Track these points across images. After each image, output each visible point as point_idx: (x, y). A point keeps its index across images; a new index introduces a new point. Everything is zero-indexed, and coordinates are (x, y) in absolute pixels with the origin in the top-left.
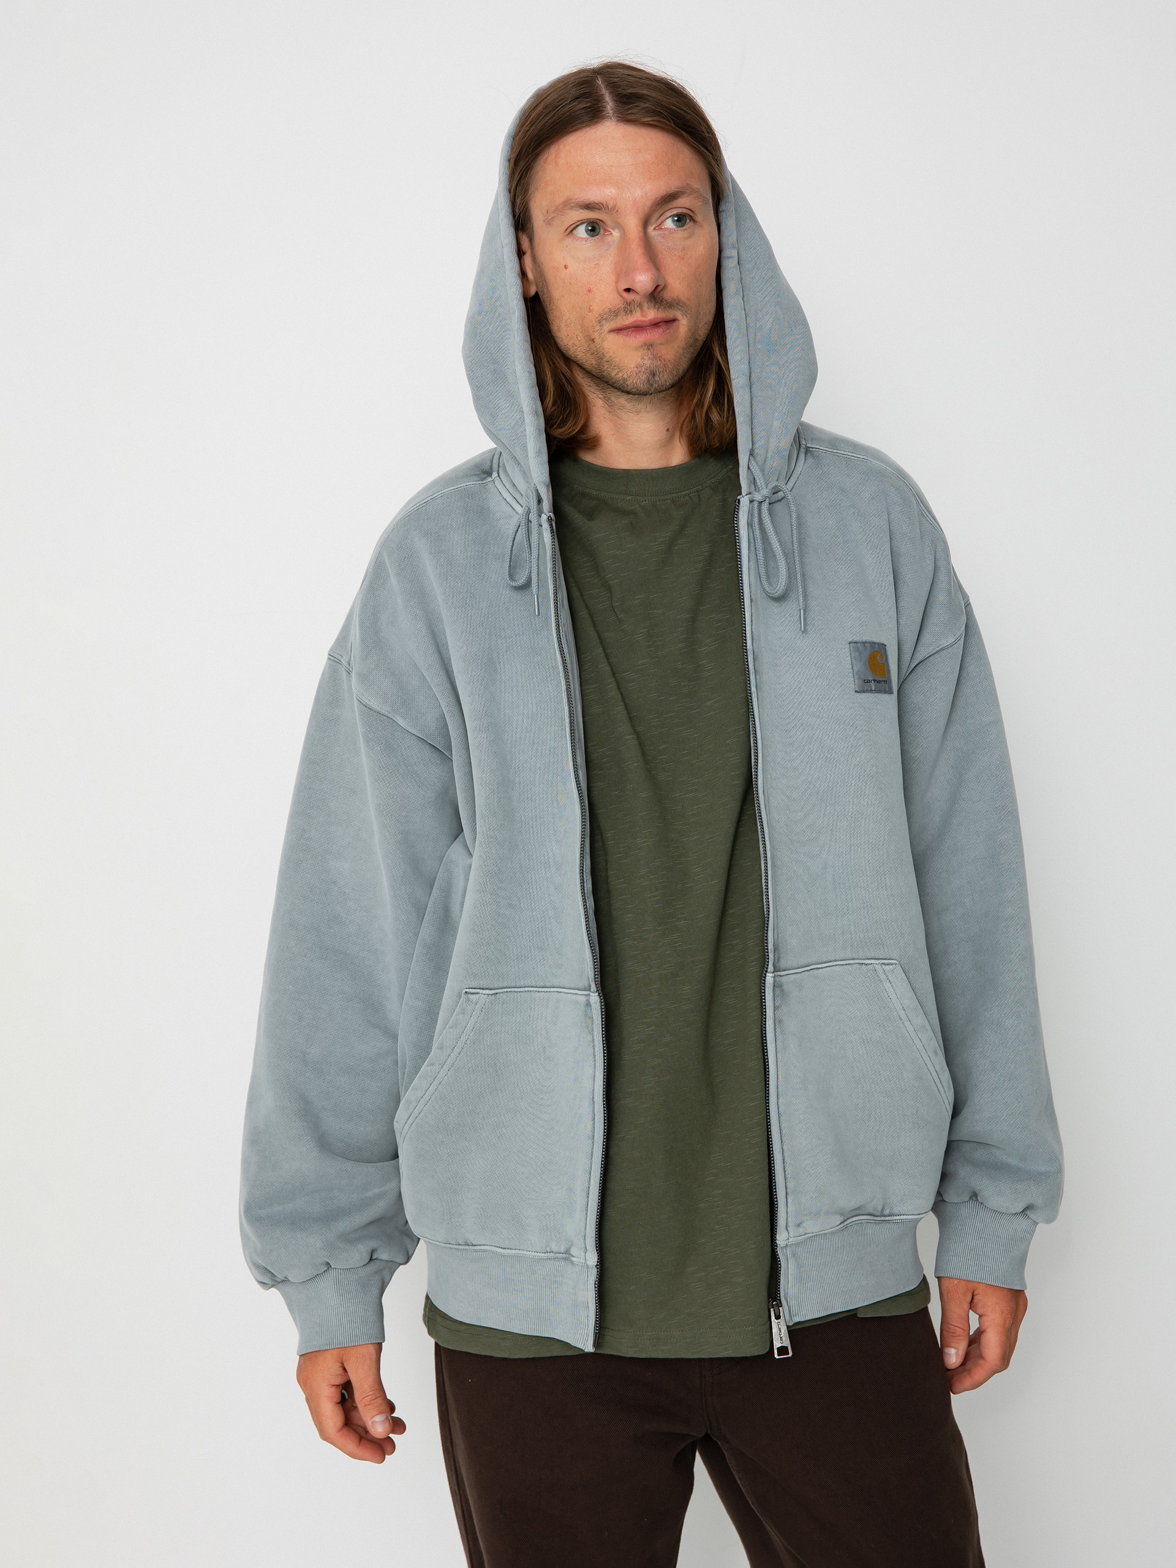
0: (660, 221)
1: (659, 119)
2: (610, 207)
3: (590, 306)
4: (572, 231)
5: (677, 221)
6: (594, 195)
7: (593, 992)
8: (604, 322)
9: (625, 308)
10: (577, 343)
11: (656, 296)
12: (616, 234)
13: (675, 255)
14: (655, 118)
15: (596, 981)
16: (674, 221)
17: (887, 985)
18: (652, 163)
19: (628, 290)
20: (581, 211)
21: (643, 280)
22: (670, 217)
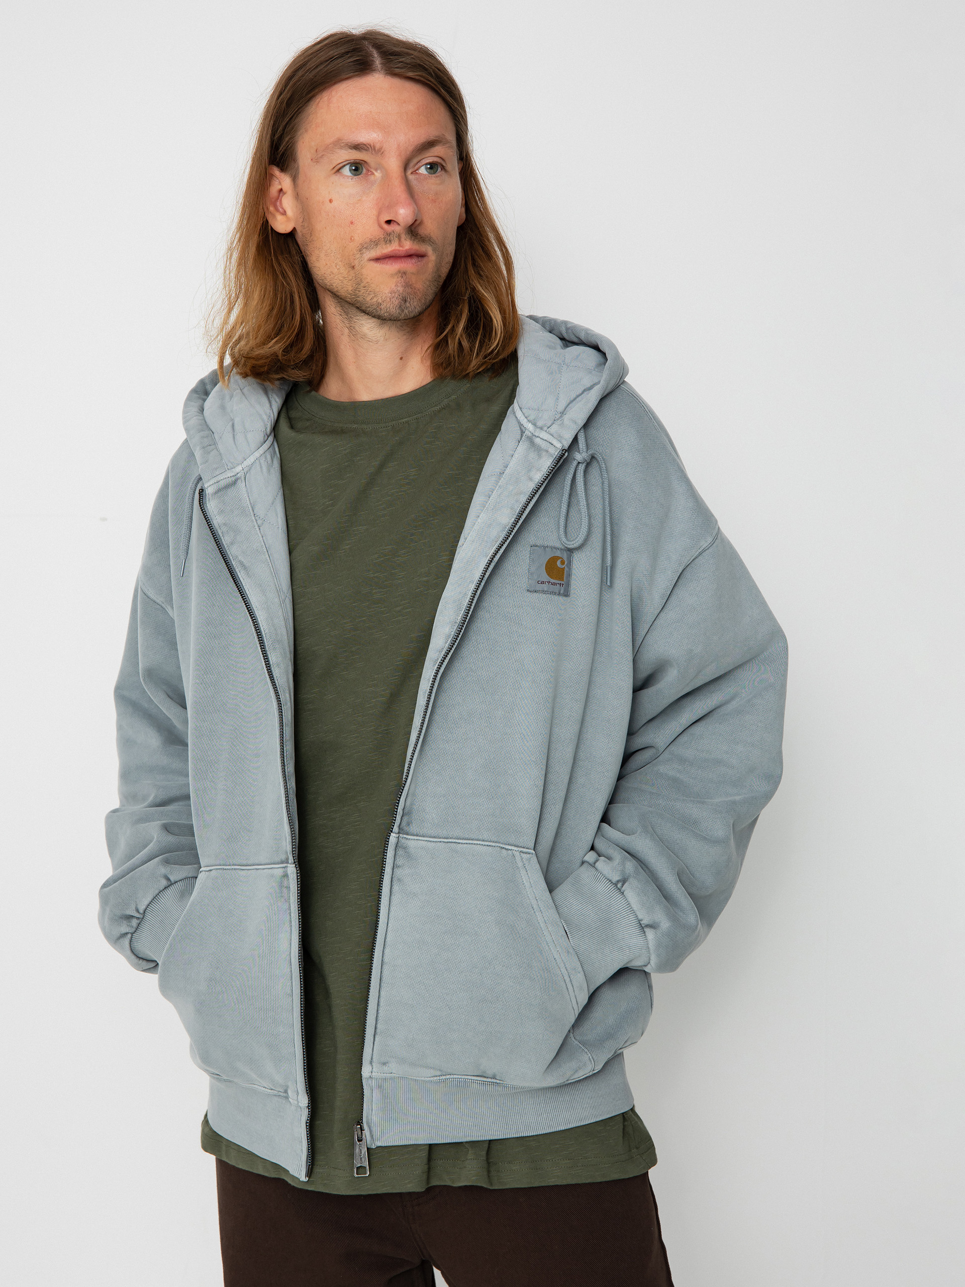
0: (417, 167)
1: (424, 75)
2: (376, 149)
3: (352, 237)
4: (340, 169)
5: (430, 168)
6: (364, 137)
7: (291, 864)
8: (364, 250)
9: (384, 238)
10: (335, 271)
11: (413, 230)
12: (378, 174)
13: (429, 198)
14: (419, 73)
15: (293, 854)
16: (426, 169)
17: (523, 872)
18: (415, 114)
19: (389, 222)
20: (350, 151)
21: (404, 214)
22: (423, 165)
